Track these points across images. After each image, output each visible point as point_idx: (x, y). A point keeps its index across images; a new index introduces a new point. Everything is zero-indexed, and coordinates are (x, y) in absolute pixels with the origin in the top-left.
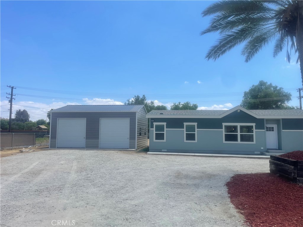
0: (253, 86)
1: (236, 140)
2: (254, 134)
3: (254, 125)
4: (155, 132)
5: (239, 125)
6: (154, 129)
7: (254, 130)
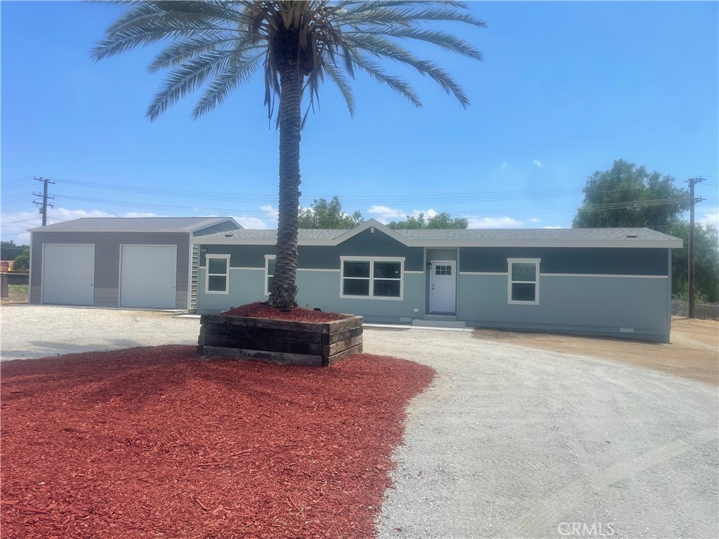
0: (597, 173)
1: (366, 292)
2: (402, 280)
3: (402, 260)
4: (208, 275)
5: (372, 260)
6: (207, 268)
7: (403, 272)
